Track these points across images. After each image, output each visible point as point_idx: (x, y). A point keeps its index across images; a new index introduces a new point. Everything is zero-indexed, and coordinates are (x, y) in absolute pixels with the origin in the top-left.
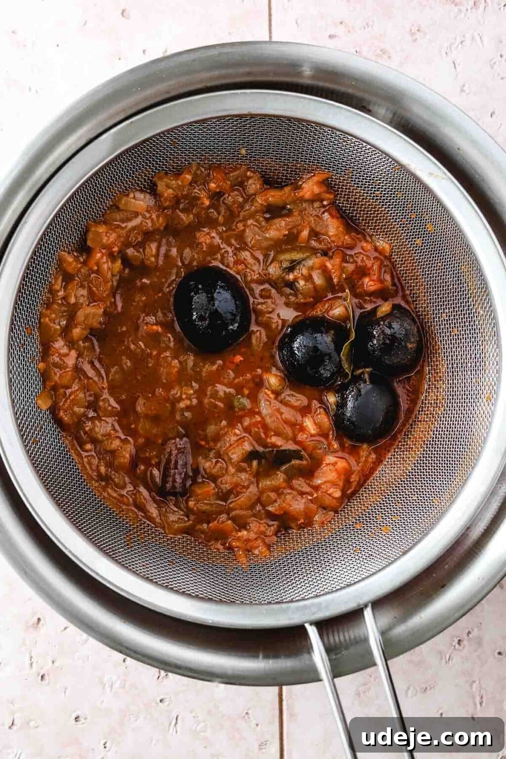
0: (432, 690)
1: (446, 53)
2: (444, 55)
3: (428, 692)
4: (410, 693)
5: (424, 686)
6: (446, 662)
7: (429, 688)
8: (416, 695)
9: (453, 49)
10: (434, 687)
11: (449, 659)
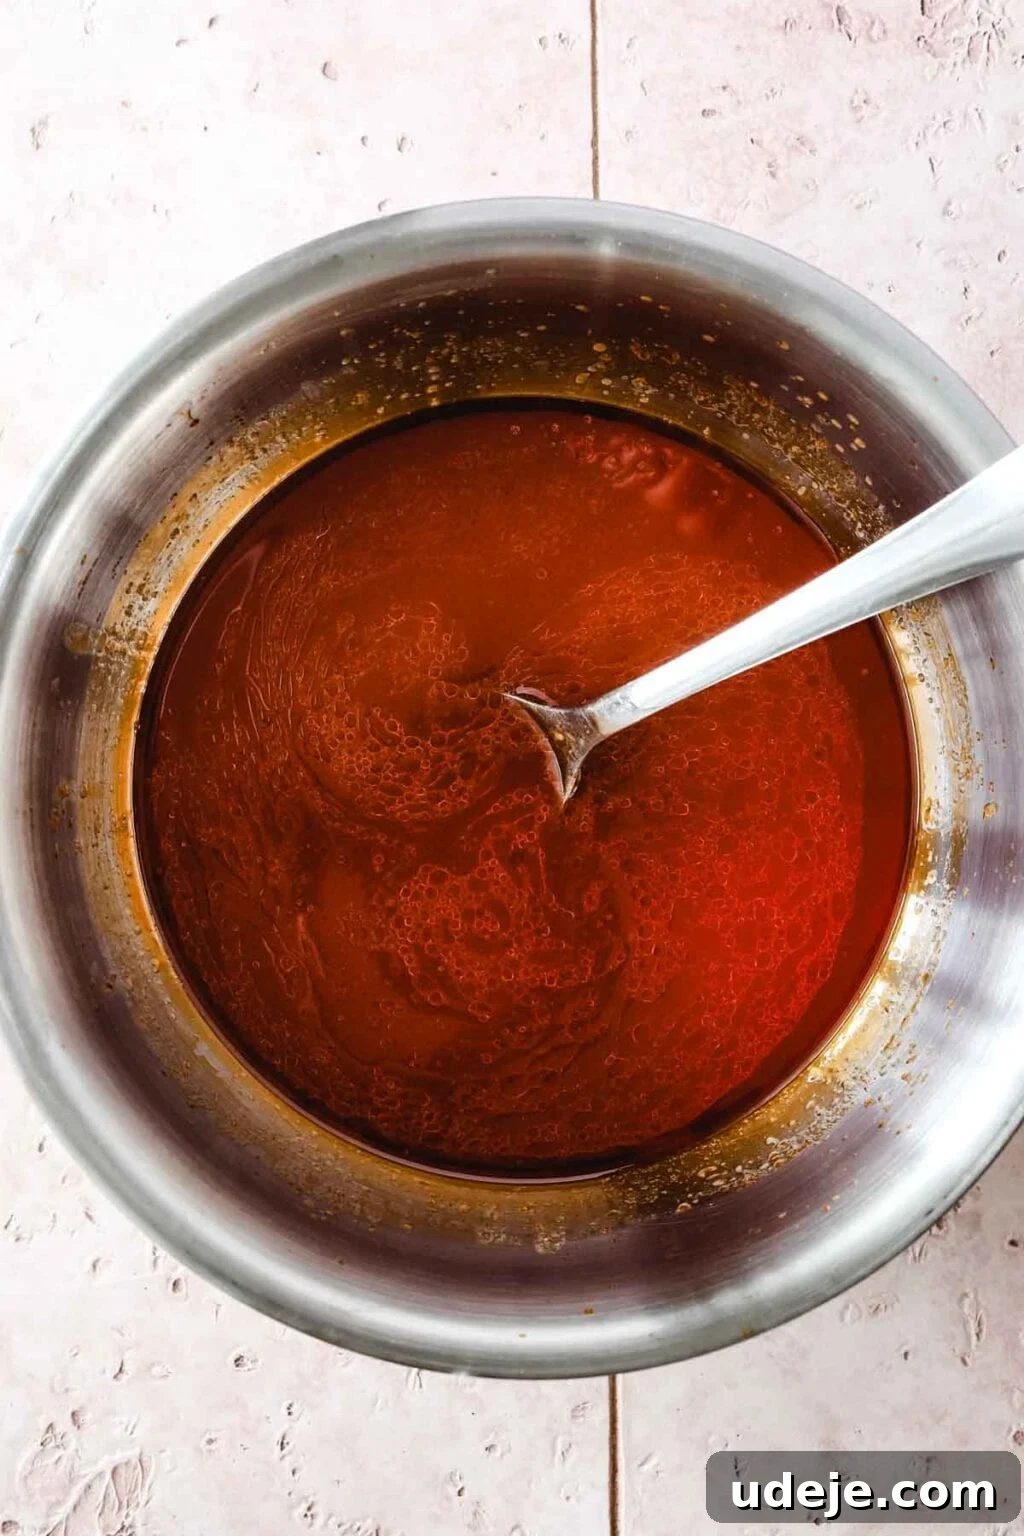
0: (889, 1309)
1: (917, 144)
2: (914, 147)
3: (881, 1314)
4: (848, 1317)
5: (874, 1302)
6: (915, 1258)
7: (882, 1307)
8: (860, 1317)
9: (929, 136)
10: (892, 1305)
11: (920, 1254)
